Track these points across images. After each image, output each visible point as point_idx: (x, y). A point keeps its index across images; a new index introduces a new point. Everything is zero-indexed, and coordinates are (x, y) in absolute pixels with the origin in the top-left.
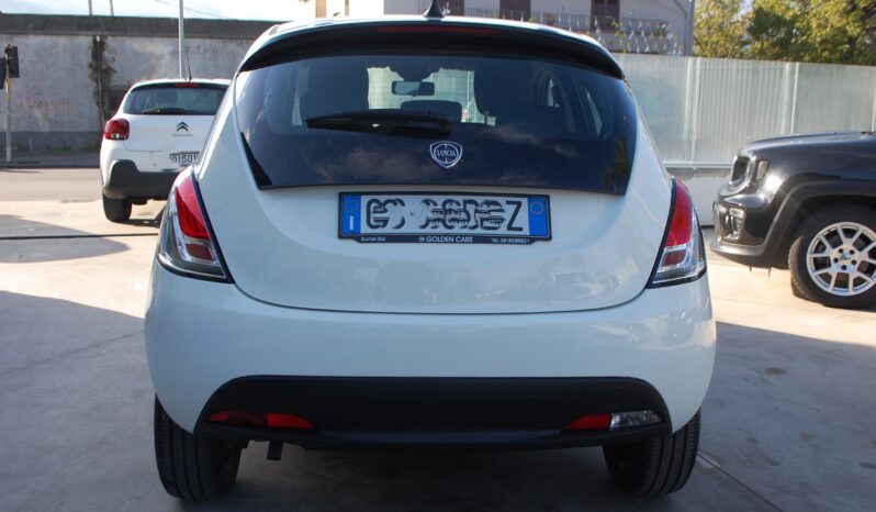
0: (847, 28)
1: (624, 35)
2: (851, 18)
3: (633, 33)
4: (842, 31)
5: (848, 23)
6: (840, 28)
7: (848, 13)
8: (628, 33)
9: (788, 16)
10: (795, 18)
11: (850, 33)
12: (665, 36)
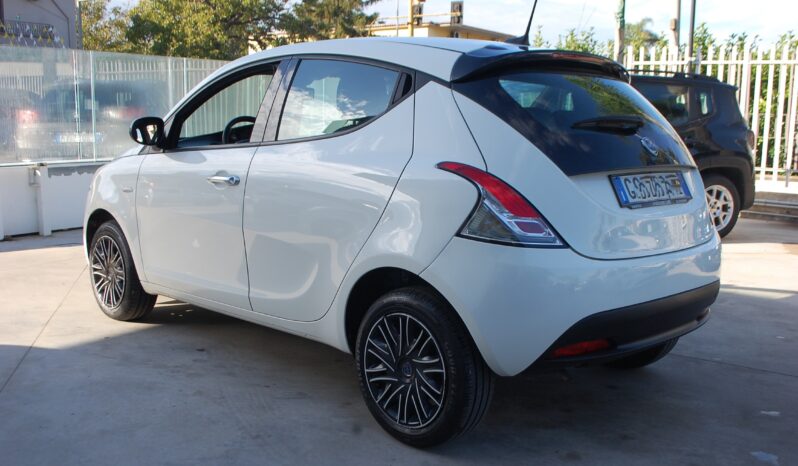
0: (215, 35)
1: (14, 37)
2: (217, 28)
3: (21, 36)
4: (211, 38)
5: (215, 32)
6: (208, 36)
7: (214, 23)
8: (17, 35)
9: (165, 23)
10: (171, 25)
11: (219, 40)
12: (52, 38)
